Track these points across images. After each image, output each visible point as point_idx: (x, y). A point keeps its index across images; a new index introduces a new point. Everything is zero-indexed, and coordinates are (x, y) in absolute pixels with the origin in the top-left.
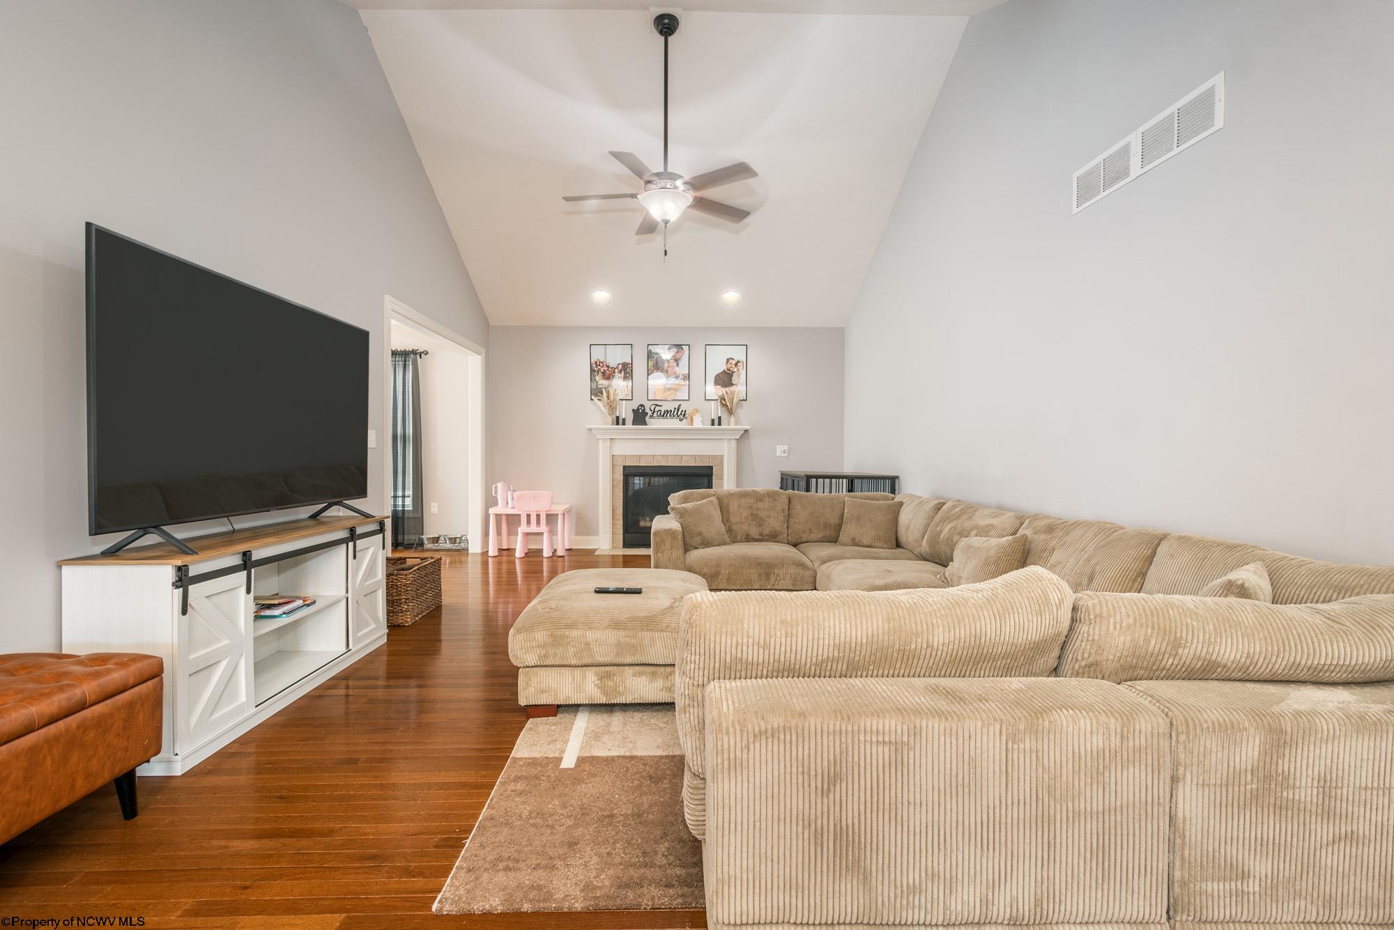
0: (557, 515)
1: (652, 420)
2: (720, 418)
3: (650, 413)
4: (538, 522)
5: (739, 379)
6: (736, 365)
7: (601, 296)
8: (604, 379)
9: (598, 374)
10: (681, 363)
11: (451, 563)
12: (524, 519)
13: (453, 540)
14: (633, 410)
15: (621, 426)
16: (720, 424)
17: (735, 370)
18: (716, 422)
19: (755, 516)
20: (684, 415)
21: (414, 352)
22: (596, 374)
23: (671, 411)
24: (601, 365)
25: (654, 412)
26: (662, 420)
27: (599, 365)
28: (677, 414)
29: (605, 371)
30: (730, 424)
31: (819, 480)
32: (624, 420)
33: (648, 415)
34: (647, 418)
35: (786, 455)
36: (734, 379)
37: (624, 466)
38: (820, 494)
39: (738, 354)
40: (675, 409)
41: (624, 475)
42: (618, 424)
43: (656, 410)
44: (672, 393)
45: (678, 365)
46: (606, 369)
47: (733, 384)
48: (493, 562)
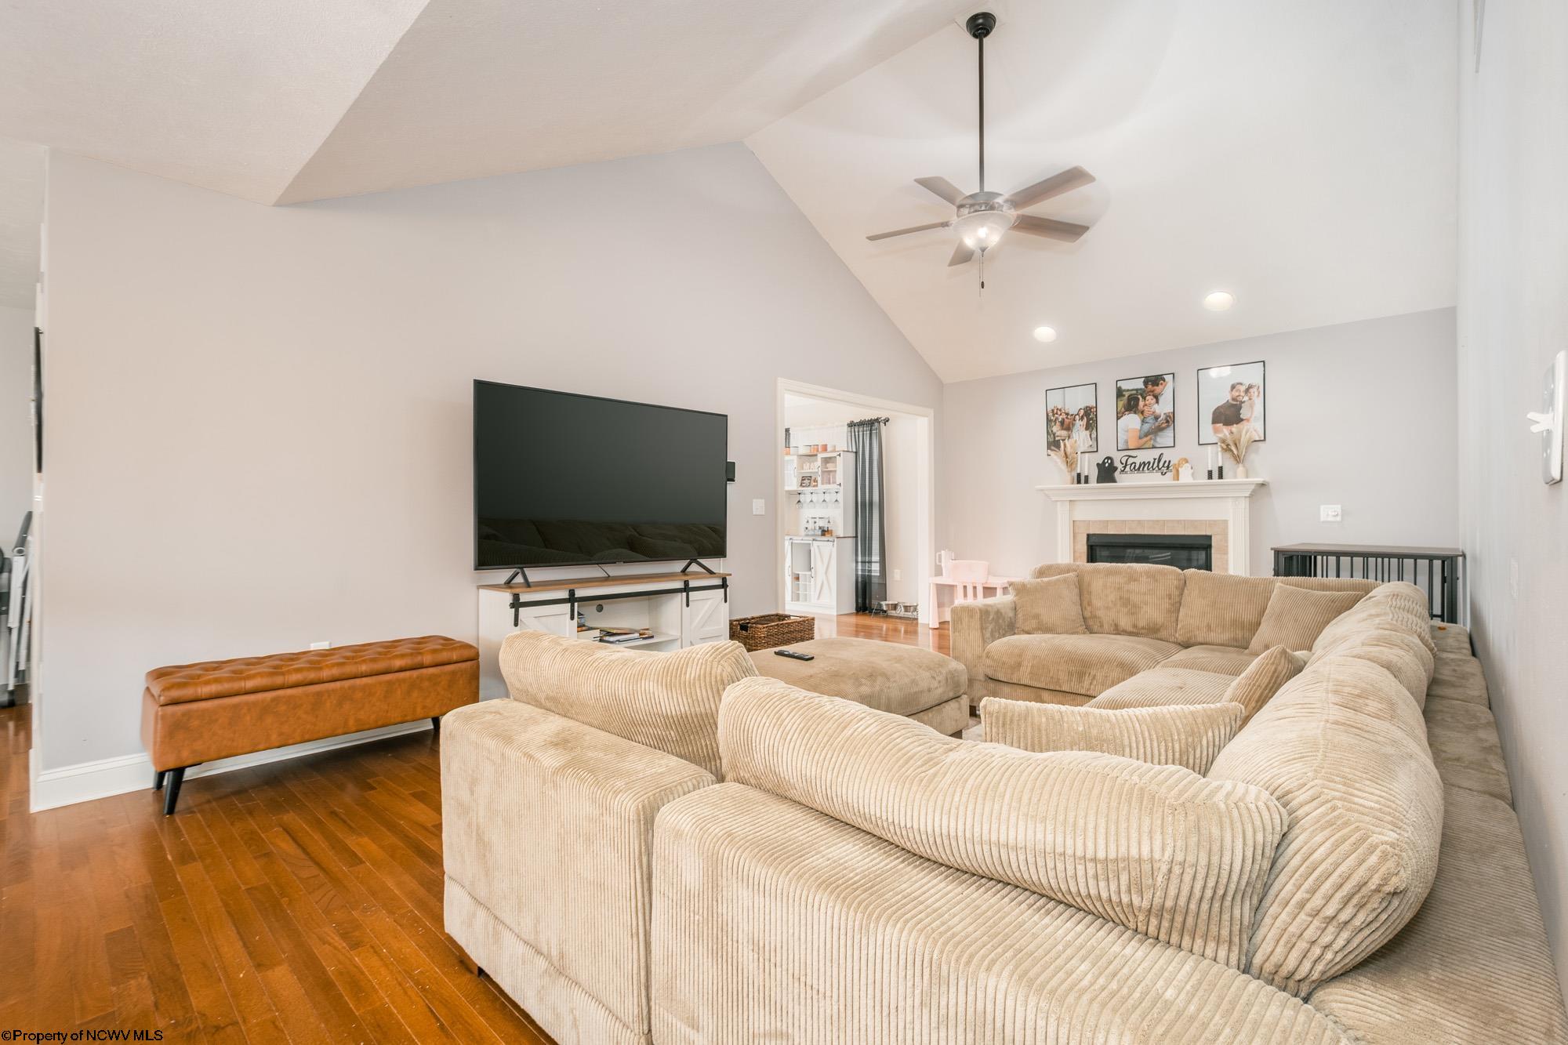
0: (996, 588)
1: (1123, 476)
2: (1221, 469)
3: (1120, 467)
4: (975, 595)
5: (1252, 412)
6: (1247, 391)
7: (1044, 333)
8: (1062, 429)
9: (1055, 424)
10: (1161, 399)
11: (906, 632)
12: (960, 591)
13: (907, 608)
14: (1098, 464)
15: (1083, 485)
16: (1221, 476)
17: (1246, 398)
18: (1215, 474)
19: (1126, 602)
20: (1168, 467)
21: (877, 420)
22: (1053, 424)
23: (1149, 463)
24: (1059, 413)
25: (1126, 465)
26: (1136, 475)
27: (1057, 414)
28: (1158, 466)
29: (1063, 419)
30: (1236, 475)
31: (1370, 559)
32: (1087, 478)
33: (1119, 470)
34: (1117, 474)
35: (1339, 519)
36: (1244, 414)
37: (1088, 535)
38: (1345, 578)
39: (1251, 375)
40: (1155, 459)
41: (1088, 546)
42: (1079, 482)
43: (1129, 462)
44: (1151, 439)
45: (1157, 402)
46: (1065, 416)
47: (1242, 420)
48: (933, 635)
